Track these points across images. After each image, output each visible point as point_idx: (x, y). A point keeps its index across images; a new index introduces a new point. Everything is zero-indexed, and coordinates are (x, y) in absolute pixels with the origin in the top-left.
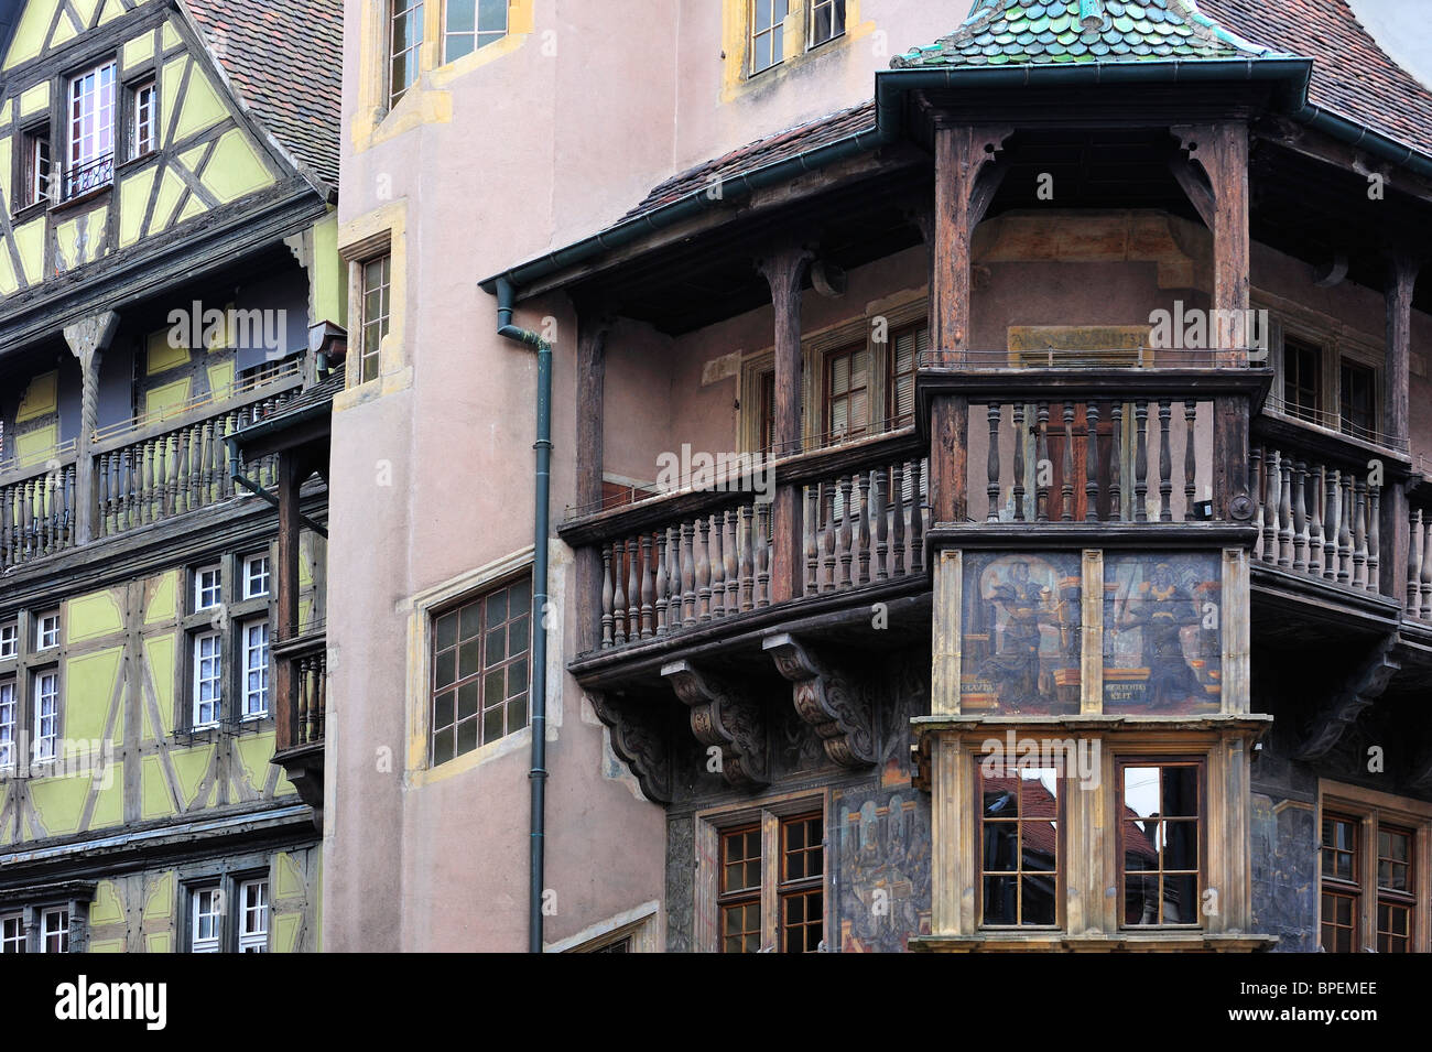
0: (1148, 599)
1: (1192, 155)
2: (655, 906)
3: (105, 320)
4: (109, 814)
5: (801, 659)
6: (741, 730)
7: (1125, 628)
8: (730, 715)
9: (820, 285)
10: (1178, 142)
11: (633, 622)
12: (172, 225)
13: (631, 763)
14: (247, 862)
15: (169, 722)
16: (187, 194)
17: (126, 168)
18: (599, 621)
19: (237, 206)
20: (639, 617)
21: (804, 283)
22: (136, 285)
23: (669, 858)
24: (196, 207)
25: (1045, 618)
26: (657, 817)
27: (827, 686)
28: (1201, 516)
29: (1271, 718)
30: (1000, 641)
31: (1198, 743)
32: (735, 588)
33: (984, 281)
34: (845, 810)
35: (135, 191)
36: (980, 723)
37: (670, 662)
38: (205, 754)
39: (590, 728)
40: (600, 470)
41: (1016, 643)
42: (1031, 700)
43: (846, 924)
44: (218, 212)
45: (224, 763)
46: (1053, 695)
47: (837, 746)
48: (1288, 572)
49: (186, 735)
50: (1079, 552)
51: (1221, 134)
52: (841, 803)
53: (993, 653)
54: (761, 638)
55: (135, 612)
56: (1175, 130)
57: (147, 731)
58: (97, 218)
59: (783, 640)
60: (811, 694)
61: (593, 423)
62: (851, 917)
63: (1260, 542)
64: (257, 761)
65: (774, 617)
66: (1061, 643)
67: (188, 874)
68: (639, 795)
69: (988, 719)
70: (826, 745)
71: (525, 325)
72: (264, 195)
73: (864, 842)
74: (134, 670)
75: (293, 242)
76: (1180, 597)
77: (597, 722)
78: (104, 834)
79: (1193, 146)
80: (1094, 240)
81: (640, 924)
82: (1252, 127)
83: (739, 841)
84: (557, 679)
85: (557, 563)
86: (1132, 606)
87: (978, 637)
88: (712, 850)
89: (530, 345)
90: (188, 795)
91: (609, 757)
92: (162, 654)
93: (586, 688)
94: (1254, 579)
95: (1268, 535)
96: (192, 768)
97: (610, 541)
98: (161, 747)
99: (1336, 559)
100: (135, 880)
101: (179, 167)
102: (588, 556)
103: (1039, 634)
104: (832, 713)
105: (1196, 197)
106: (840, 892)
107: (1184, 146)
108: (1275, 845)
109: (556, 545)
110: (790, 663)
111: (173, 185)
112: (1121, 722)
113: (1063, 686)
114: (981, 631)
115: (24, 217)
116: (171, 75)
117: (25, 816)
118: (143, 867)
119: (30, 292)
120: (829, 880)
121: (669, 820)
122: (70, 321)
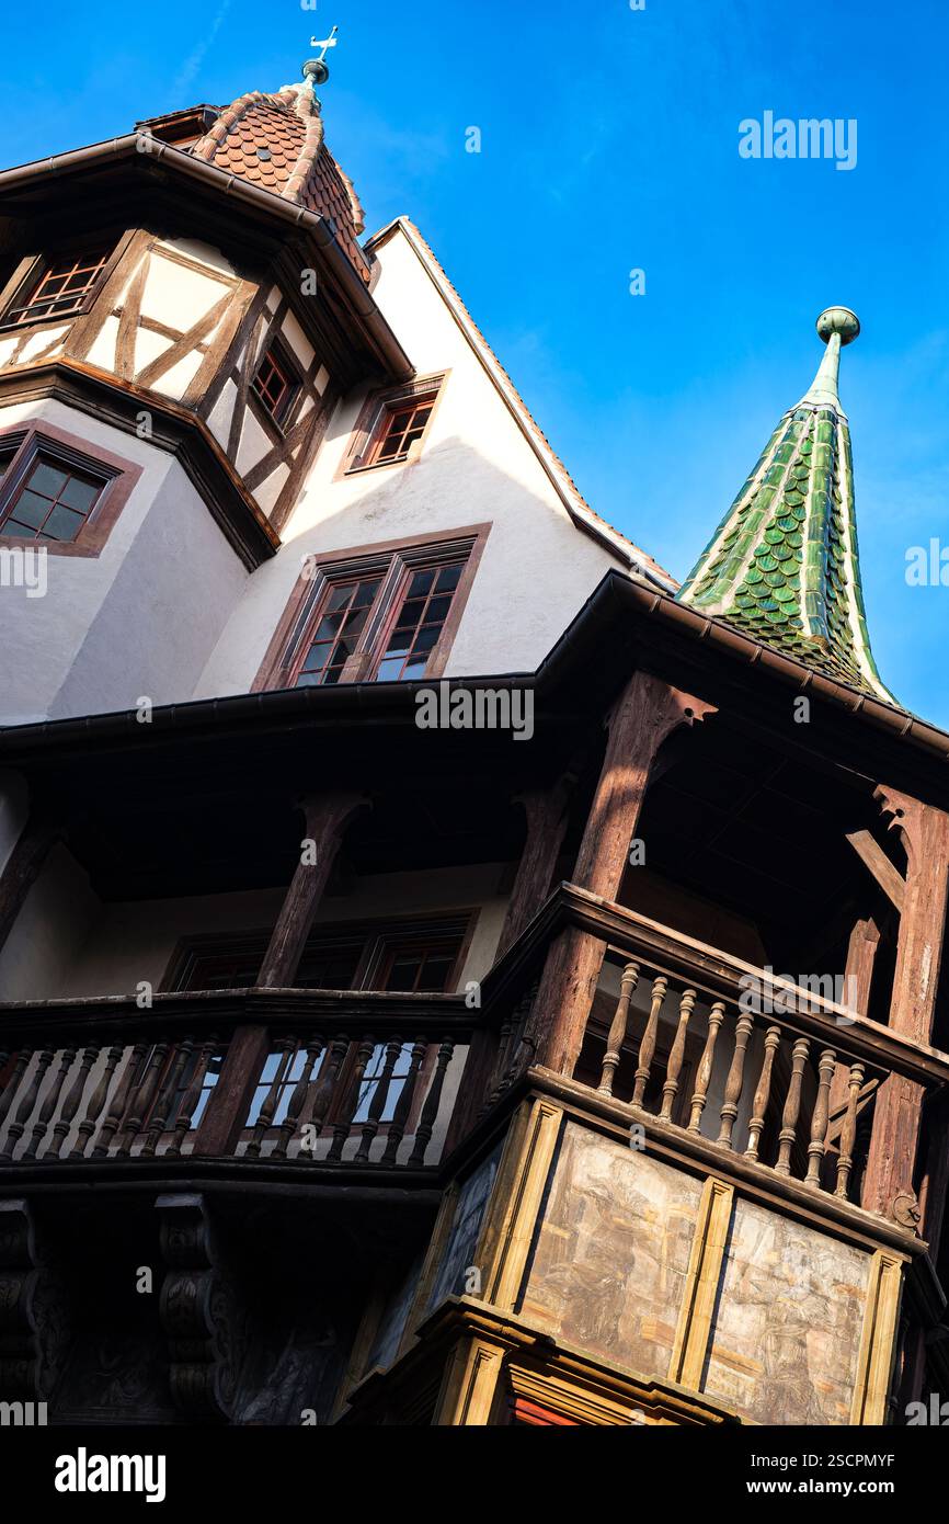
0: (775, 1275)
1: (896, 821)
5: (202, 1234)
7: (739, 1300)
8: (47, 1297)
25: (645, 1242)
27: (219, 1284)
30: (581, 1251)
41: (601, 1259)
47: (191, 1374)
50: (702, 1177)
53: (569, 1259)
56: (881, 790)
59: (191, 1202)
60: (192, 1288)
66: (657, 1284)
70: (174, 1369)
79: (901, 813)
86: (754, 1275)
87: (559, 1232)
103: (632, 1261)
104: (210, 1325)
105: (880, 871)
110: (182, 1238)
113: (649, 1341)
114: (560, 1224)
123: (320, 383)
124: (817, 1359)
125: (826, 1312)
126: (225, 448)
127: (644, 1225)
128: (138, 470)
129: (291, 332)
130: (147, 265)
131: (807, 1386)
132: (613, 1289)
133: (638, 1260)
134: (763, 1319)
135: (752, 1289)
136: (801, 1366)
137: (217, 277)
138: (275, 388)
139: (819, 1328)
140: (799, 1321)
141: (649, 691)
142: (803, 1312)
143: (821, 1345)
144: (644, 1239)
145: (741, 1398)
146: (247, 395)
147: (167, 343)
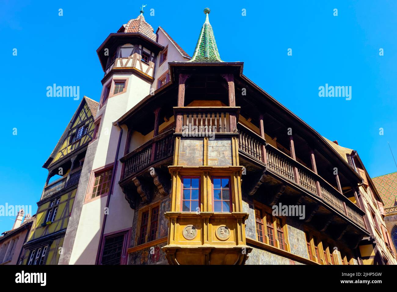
0: (217, 146)
3: (76, 157)
6: (145, 189)
7: (213, 151)
8: (144, 187)
11: (129, 173)
13: (128, 201)
17: (83, 136)
18: (123, 174)
20: (130, 172)
22: (81, 151)
23: (134, 219)
24: (90, 139)
26: (133, 211)
29: (244, 167)
30: (188, 154)
31: (229, 173)
32: (145, 162)
34: (163, 204)
35: (83, 139)
36: (182, 168)
37: (133, 178)
41: (190, 154)
42: (194, 164)
43: (162, 226)
47: (161, 190)
50: (204, 139)
53: (186, 156)
54: (148, 169)
55: (70, 196)
56: (221, 75)
58: (78, 144)
59: (152, 168)
60: (156, 179)
61: (128, 144)
62: (162, 225)
65: (150, 164)
66: (200, 154)
68: (130, 207)
69: (184, 167)
70: (159, 191)
73: (166, 209)
76: (224, 146)
77: (122, 192)
79: (224, 77)
81: (126, 232)
83: (145, 214)
85: (119, 165)
86: (214, 147)
87: (184, 153)
88: (141, 216)
93: (121, 186)
97: (127, 160)
100: (59, 239)
101: (89, 135)
102: (124, 163)
103: (195, 152)
104: (160, 183)
106: (161, 220)
109: (119, 161)
110: (153, 173)
112: (212, 168)
113: (200, 162)
114: (184, 151)
115: (69, 145)
116: (90, 125)
117: (47, 231)
118: (60, 237)
119: (68, 154)
120: (159, 217)
121: (135, 212)
122: (71, 158)
123: (153, 55)
124: (226, 155)
125: (226, 148)
126: (140, 70)
127: (196, 147)
128: (128, 78)
129: (145, 50)
130: (121, 50)
131: (225, 159)
132: (193, 157)
133: (196, 152)
134: (217, 153)
135: (214, 149)
136: (224, 157)
137: (130, 47)
138: (146, 59)
139: (226, 151)
140: (222, 151)
141: (182, 76)
142: (223, 150)
143: (227, 153)
144: (197, 149)
145: (216, 164)
146: (141, 62)
147: (127, 60)
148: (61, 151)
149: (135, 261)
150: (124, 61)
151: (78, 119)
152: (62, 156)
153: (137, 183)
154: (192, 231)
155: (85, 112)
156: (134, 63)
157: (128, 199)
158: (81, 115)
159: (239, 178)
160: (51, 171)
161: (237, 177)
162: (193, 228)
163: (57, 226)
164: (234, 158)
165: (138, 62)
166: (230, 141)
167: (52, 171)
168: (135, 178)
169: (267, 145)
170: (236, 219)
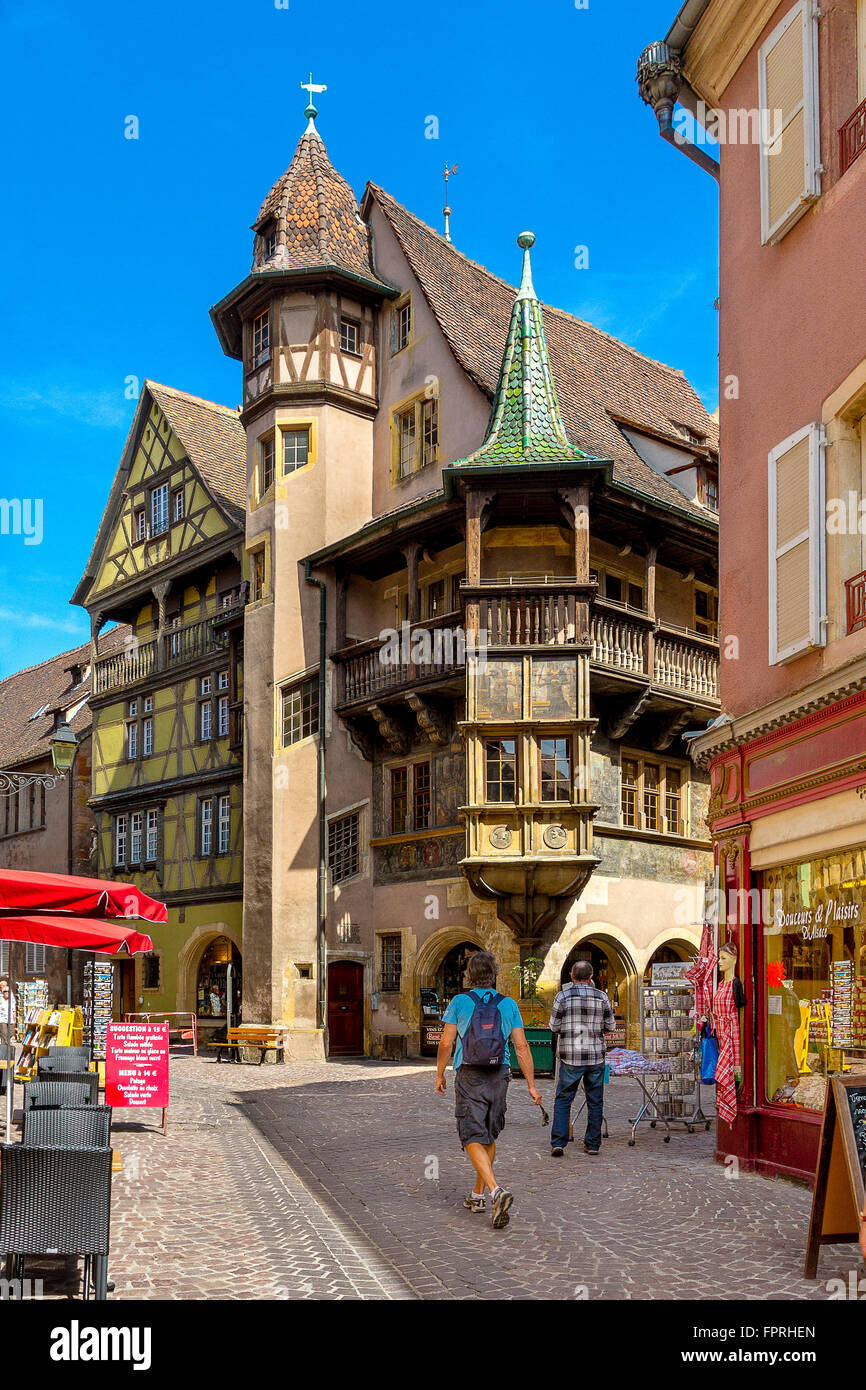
0: (549, 675)
1: (566, 500)
2: (368, 800)
3: (167, 584)
4: (172, 773)
5: (419, 703)
6: (398, 731)
7: (540, 686)
8: (394, 726)
9: (426, 558)
10: (561, 495)
11: (357, 691)
12: (190, 546)
13: (358, 745)
14: (222, 789)
15: (193, 738)
16: (196, 533)
17: (173, 525)
18: (343, 690)
19: (214, 538)
20: (360, 688)
21: (419, 557)
22: (178, 570)
23: (373, 782)
24: (199, 539)
25: (510, 683)
26: (369, 765)
27: (429, 713)
28: (570, 642)
29: (598, 720)
30: (492, 692)
31: (569, 730)
32: (395, 676)
33: (487, 556)
34: (438, 761)
35: (177, 533)
36: (484, 724)
37: (370, 706)
38: (206, 749)
39: (342, 732)
40: (345, 633)
41: (498, 693)
42: (504, 714)
43: (438, 804)
44: (207, 540)
45: (214, 752)
46: (513, 713)
47: (433, 736)
48: (606, 665)
49: (199, 743)
50: (522, 657)
51: (578, 492)
52: (436, 758)
54: (404, 695)
55: (180, 696)
56: (560, 491)
57: (185, 741)
58: (164, 545)
59: (412, 695)
60: (423, 717)
61: (342, 615)
62: (440, 802)
63: (594, 652)
64: (224, 748)
65: (408, 686)
66: (516, 692)
67: (200, 795)
68: (362, 758)
69: (487, 722)
70: (429, 737)
71: (317, 577)
72: (223, 534)
73: (444, 773)
74: (180, 718)
75: (235, 551)
76: (562, 673)
77: (345, 730)
78: (170, 781)
79: (567, 497)
80: (530, 537)
81: (363, 807)
82: (591, 489)
83: (399, 775)
84: (329, 714)
85: (329, 669)
86: (543, 677)
87: (484, 690)
88: (389, 778)
89: (317, 585)
90: (200, 765)
91: (350, 743)
92: (190, 711)
93: (340, 716)
94: (591, 667)
95: (598, 650)
96: (202, 754)
97: (348, 660)
98: (190, 747)
99: (625, 660)
100: (181, 797)
101: (192, 524)
102: (340, 665)
103: (507, 689)
105: (567, 515)
106: (436, 792)
107: (563, 497)
108: (603, 772)
109: (328, 661)
110: (415, 705)
111: (191, 531)
112: (539, 722)
113: (516, 712)
114: (485, 687)
115: (136, 545)
116: (189, 488)
117: (141, 775)
118: (184, 793)
119: (139, 574)
120: (432, 788)
121: (373, 767)
122: (154, 585)
124: (565, 692)
125: (566, 679)
126: (343, 384)
127: (508, 677)
129: (347, 308)
130: (282, 319)
132: (504, 699)
133: (509, 689)
134: (548, 689)
135: (544, 682)
136: (562, 696)
139: (564, 684)
141: (472, 499)
142: (559, 682)
143: (566, 688)
144: (510, 681)
146: (341, 354)
147: (304, 354)
148: (113, 559)
149: (388, 862)
150: (299, 359)
151: (141, 459)
152: (121, 577)
153: (378, 716)
154: (504, 834)
155: (157, 435)
156: (325, 370)
157: (359, 743)
158: (146, 444)
159: (588, 739)
160: (98, 614)
161: (583, 738)
162: (507, 829)
163: (165, 767)
164: (581, 700)
165: (334, 358)
166: (574, 662)
167: (100, 616)
168: (375, 707)
169: (657, 630)
170: (579, 814)
